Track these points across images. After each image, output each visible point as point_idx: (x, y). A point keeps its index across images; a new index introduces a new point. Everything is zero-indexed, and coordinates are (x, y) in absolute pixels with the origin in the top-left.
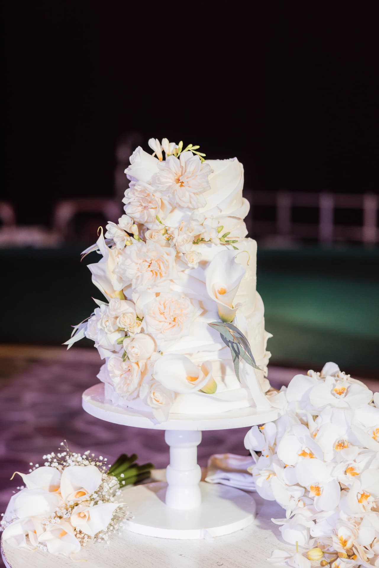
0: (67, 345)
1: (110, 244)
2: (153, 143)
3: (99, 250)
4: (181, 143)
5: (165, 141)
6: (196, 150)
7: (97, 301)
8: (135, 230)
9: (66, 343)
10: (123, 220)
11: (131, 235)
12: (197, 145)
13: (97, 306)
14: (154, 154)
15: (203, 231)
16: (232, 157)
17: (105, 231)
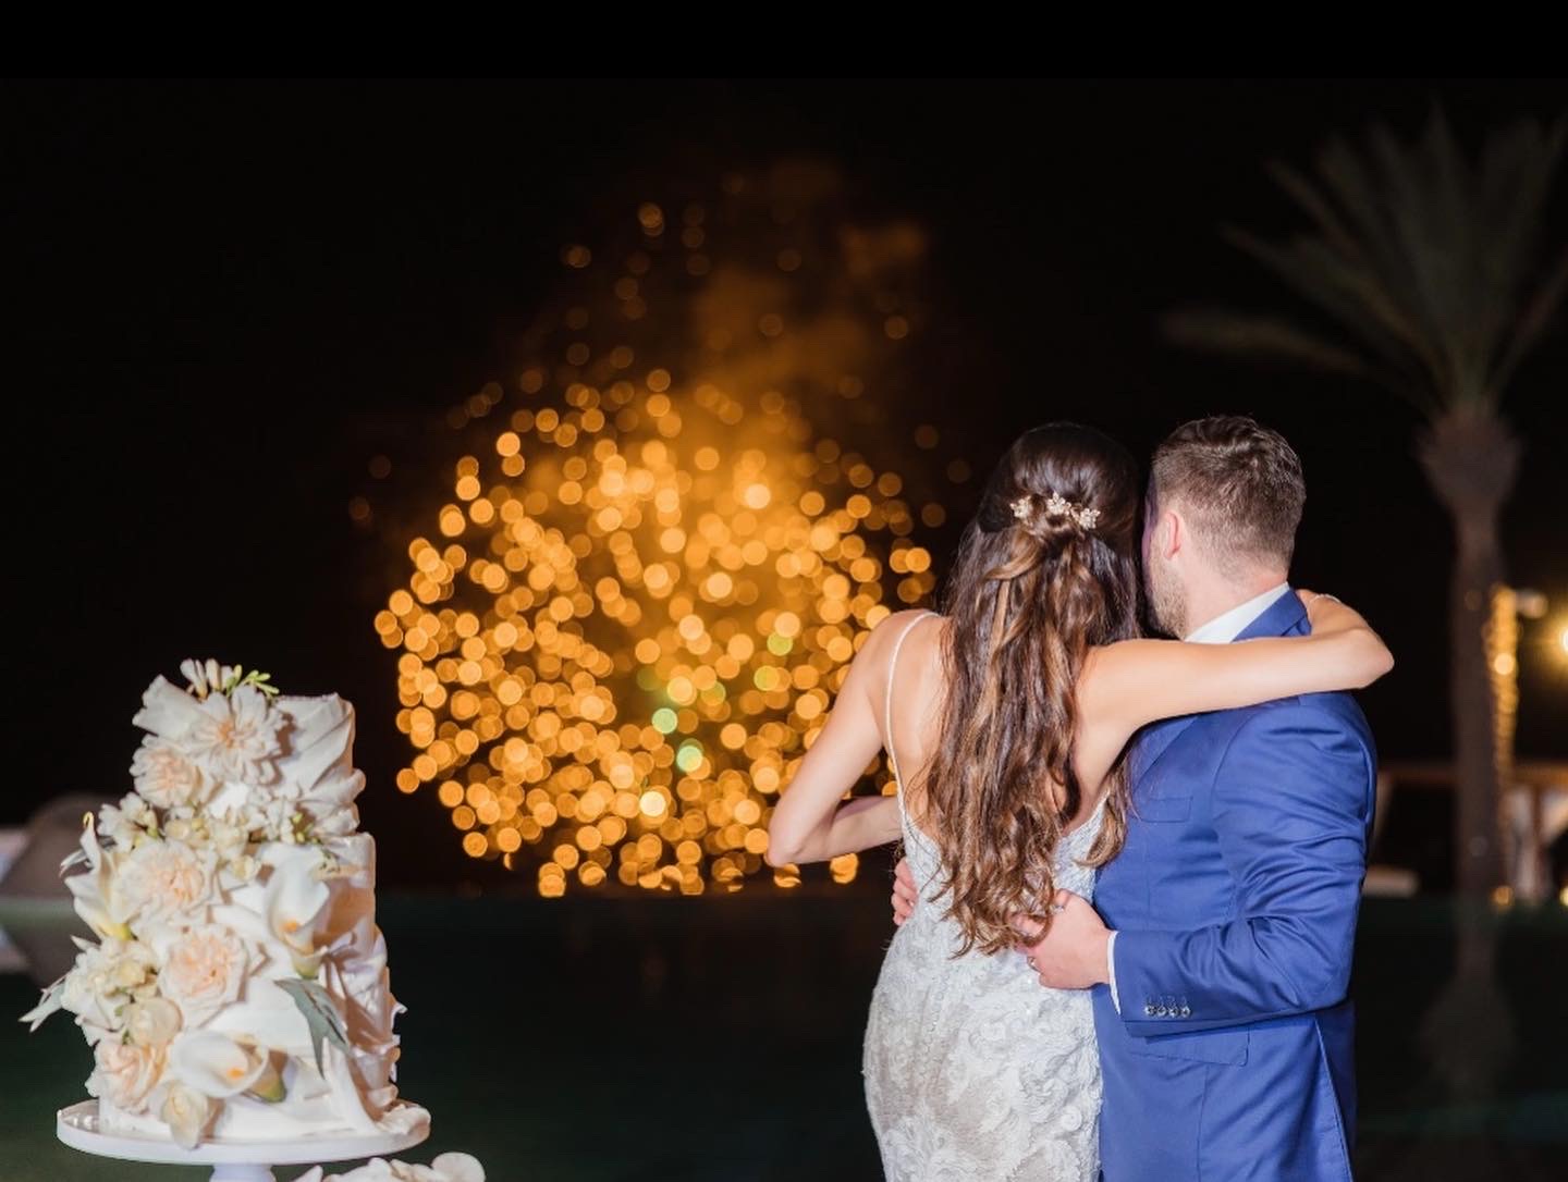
0: (30, 1024)
1: (106, 842)
2: (188, 668)
3: (88, 860)
4: (239, 669)
5: (212, 665)
6: (266, 682)
7: (79, 942)
8: (149, 818)
9: (26, 1019)
10: (131, 804)
11: (145, 828)
12: (267, 672)
13: (80, 951)
14: (190, 689)
15: (267, 822)
16: (329, 692)
17: (97, 822)
